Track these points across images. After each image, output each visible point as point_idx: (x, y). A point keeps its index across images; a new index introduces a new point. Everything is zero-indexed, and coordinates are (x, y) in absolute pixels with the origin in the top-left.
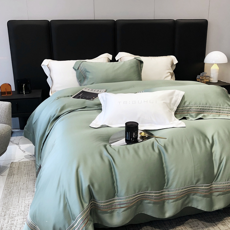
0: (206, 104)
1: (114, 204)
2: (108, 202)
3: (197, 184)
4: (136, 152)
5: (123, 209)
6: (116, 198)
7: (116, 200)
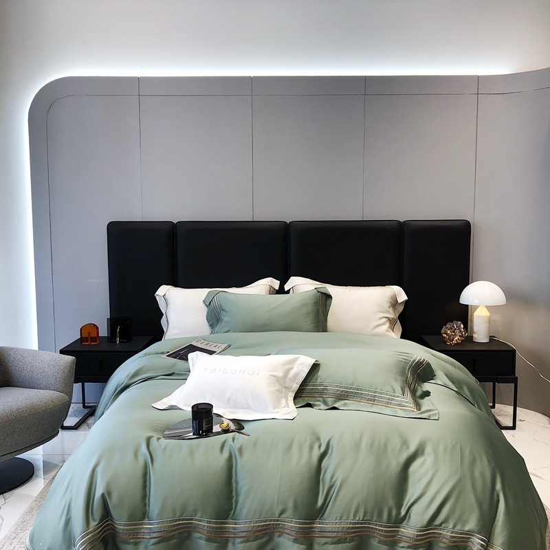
0: (353, 384)
1: (142, 531)
2: (132, 525)
3: (282, 516)
4: (191, 453)
5: (153, 541)
6: (146, 521)
7: (145, 525)
